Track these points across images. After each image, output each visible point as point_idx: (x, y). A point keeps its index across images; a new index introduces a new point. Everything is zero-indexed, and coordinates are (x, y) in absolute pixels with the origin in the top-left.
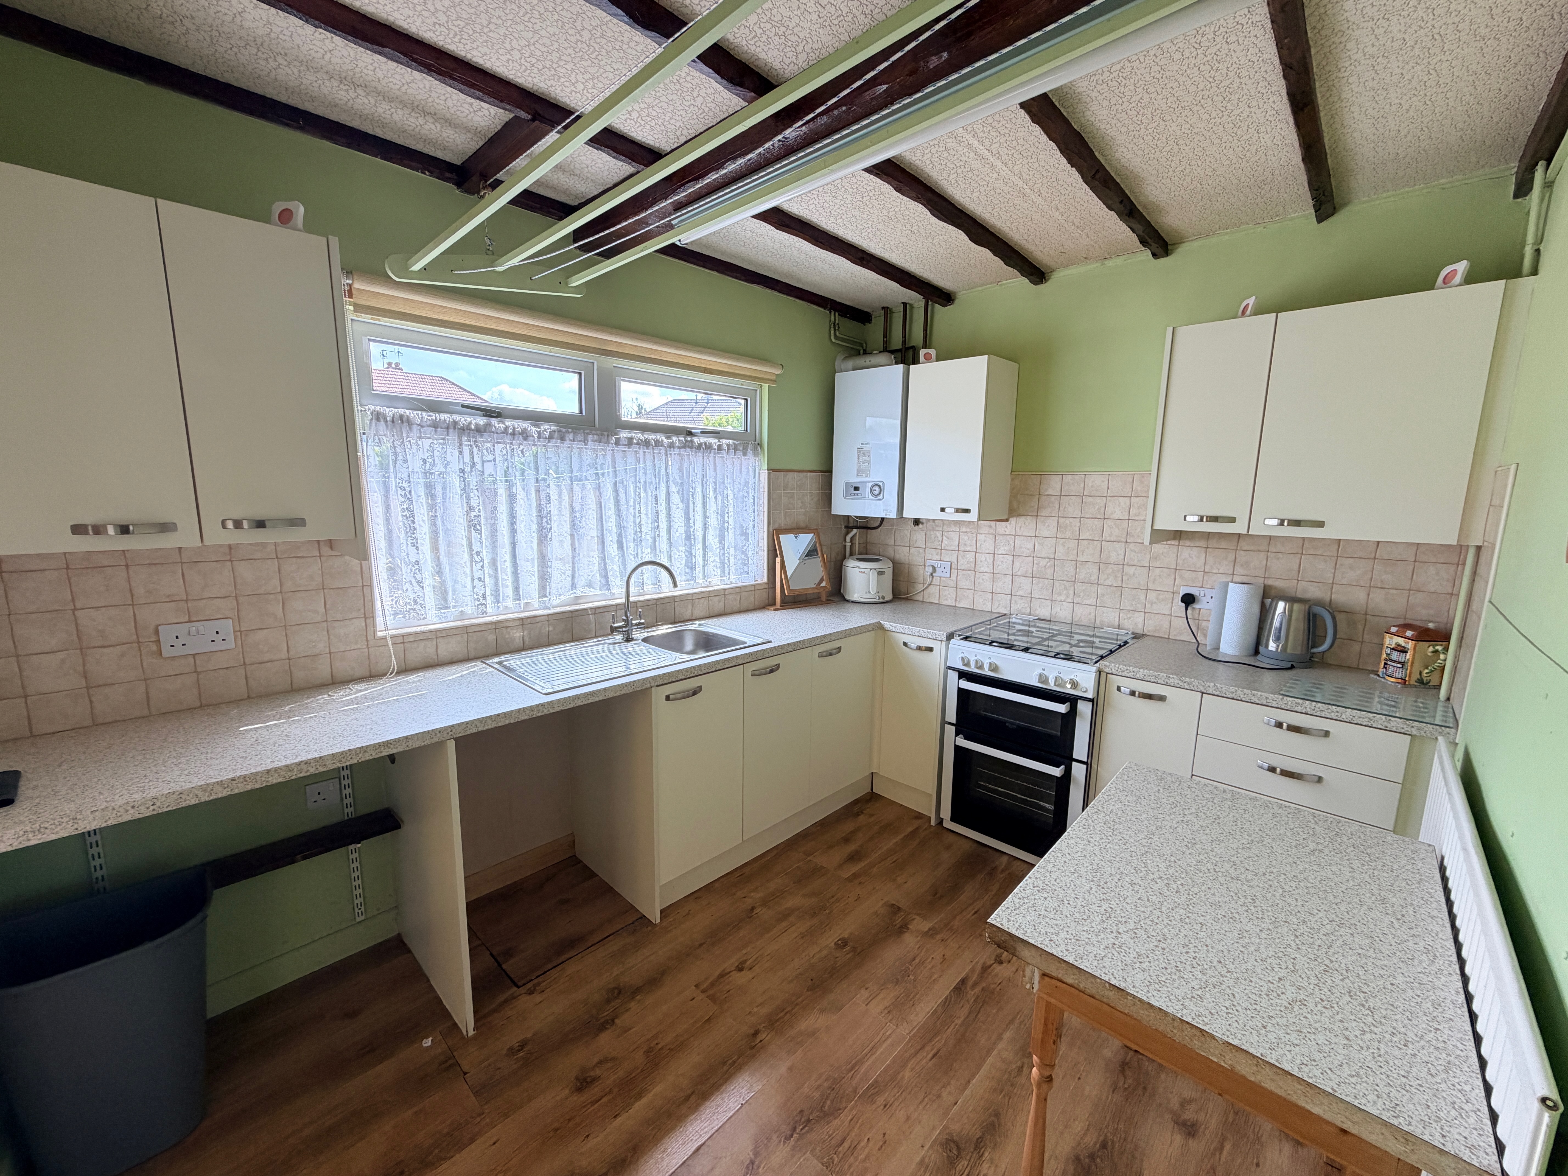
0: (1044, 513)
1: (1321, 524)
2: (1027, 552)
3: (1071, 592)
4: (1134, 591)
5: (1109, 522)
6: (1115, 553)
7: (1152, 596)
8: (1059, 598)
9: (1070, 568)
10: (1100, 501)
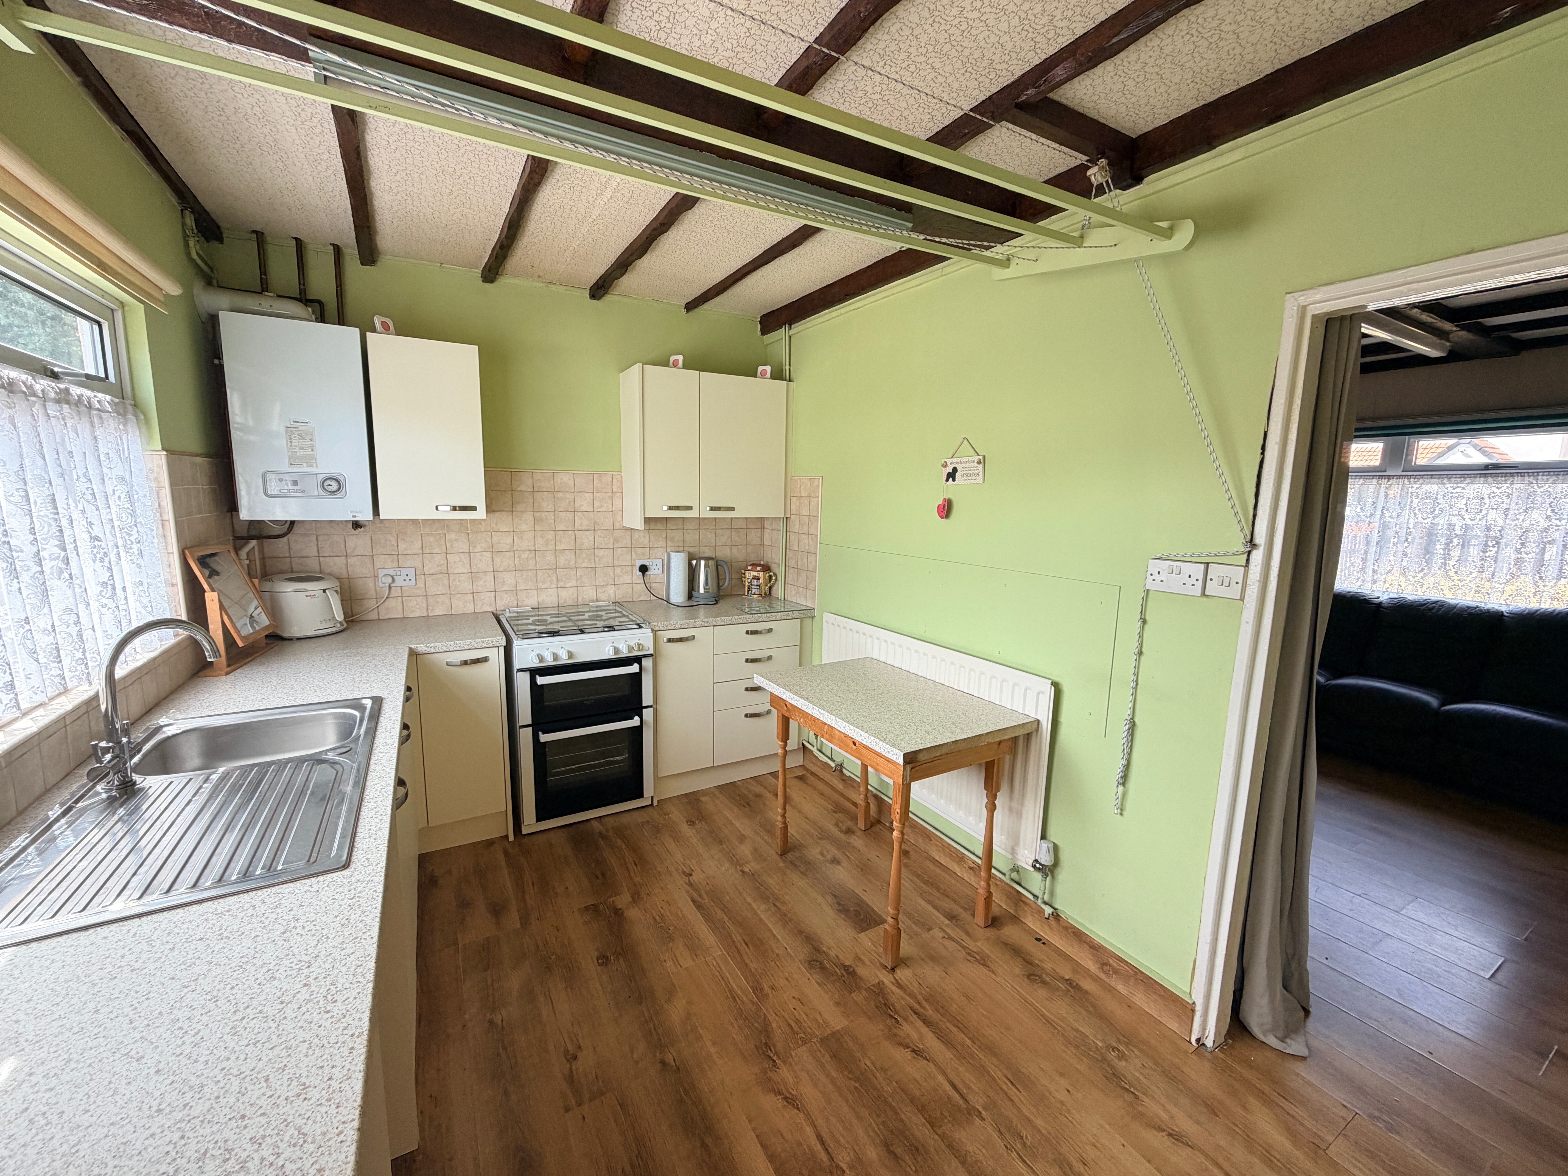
0: (519, 508)
1: (732, 509)
2: (507, 547)
3: (555, 579)
4: (605, 569)
5: (579, 514)
6: (587, 540)
7: (618, 570)
8: (543, 587)
9: (550, 557)
10: (570, 496)
